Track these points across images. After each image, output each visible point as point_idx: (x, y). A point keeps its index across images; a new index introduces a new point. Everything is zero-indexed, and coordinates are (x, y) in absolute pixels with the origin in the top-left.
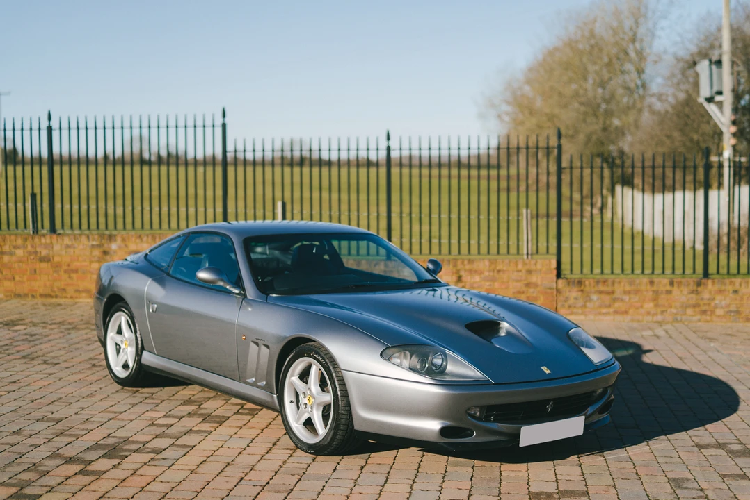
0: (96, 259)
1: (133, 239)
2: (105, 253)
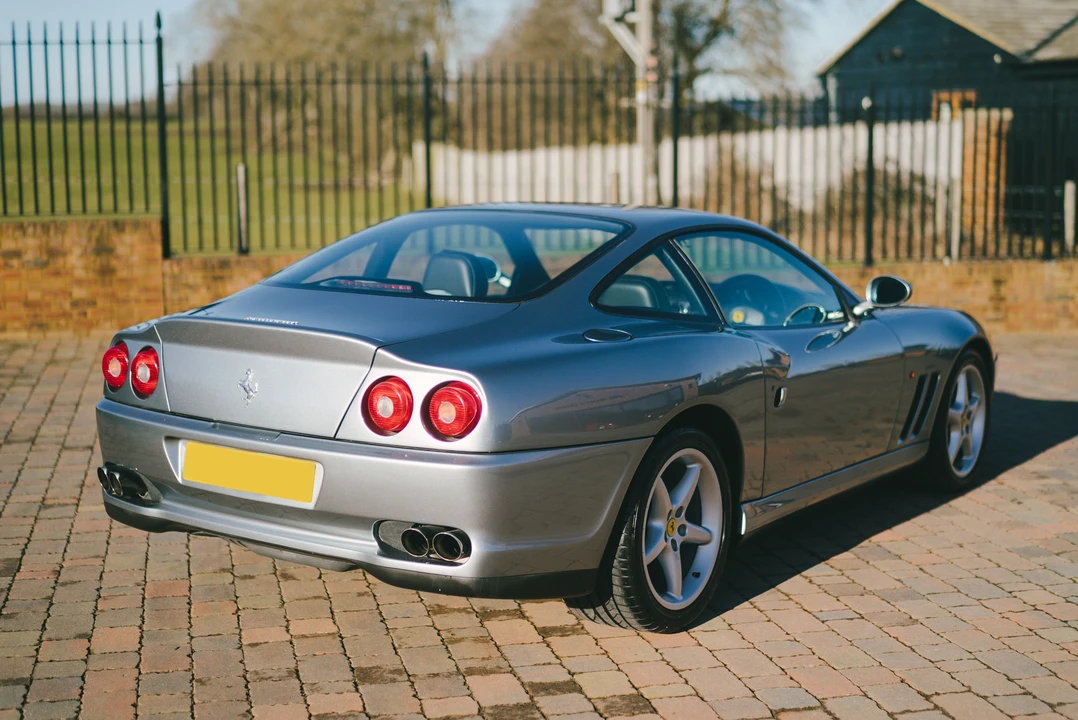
1: (10, 232)
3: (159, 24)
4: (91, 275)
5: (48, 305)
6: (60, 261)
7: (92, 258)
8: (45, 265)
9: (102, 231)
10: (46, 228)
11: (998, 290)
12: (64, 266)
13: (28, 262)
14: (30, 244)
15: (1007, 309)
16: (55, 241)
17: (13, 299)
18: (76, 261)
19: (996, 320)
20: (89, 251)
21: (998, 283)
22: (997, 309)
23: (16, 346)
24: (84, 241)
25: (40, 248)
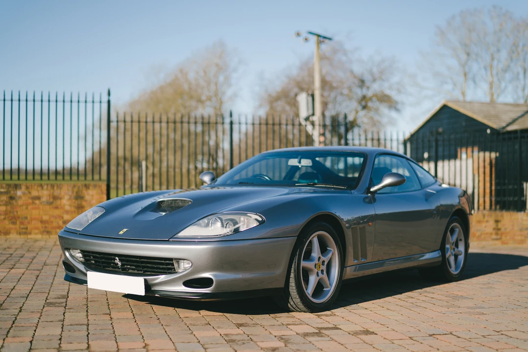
0: (4, 202)
1: (36, 187)
2: (12, 198)
3: (109, 94)
4: (73, 209)
5: (52, 222)
6: (58, 202)
7: (74, 201)
8: (51, 203)
9: (79, 188)
10: (53, 186)
11: (497, 225)
12: (60, 204)
13: (43, 202)
14: (45, 194)
15: (502, 234)
16: (57, 192)
17: (35, 219)
18: (66, 202)
19: (497, 239)
20: (72, 197)
21: (497, 221)
22: (497, 234)
23: (36, 241)
24: (70, 193)
25: (49, 195)
